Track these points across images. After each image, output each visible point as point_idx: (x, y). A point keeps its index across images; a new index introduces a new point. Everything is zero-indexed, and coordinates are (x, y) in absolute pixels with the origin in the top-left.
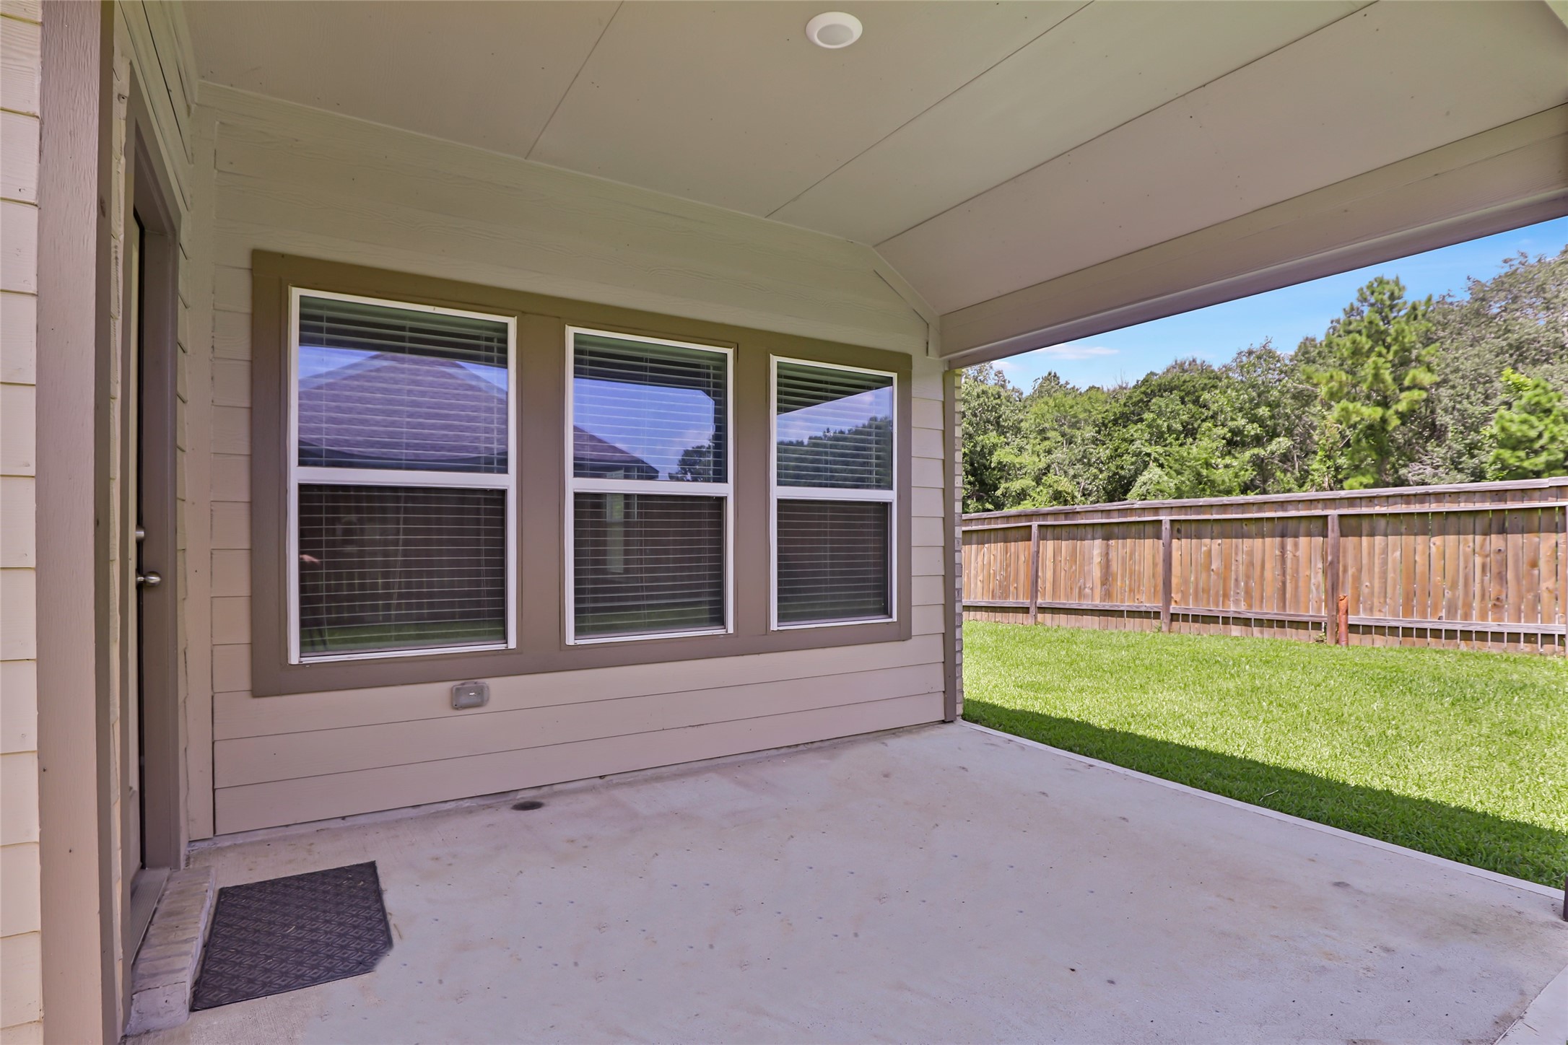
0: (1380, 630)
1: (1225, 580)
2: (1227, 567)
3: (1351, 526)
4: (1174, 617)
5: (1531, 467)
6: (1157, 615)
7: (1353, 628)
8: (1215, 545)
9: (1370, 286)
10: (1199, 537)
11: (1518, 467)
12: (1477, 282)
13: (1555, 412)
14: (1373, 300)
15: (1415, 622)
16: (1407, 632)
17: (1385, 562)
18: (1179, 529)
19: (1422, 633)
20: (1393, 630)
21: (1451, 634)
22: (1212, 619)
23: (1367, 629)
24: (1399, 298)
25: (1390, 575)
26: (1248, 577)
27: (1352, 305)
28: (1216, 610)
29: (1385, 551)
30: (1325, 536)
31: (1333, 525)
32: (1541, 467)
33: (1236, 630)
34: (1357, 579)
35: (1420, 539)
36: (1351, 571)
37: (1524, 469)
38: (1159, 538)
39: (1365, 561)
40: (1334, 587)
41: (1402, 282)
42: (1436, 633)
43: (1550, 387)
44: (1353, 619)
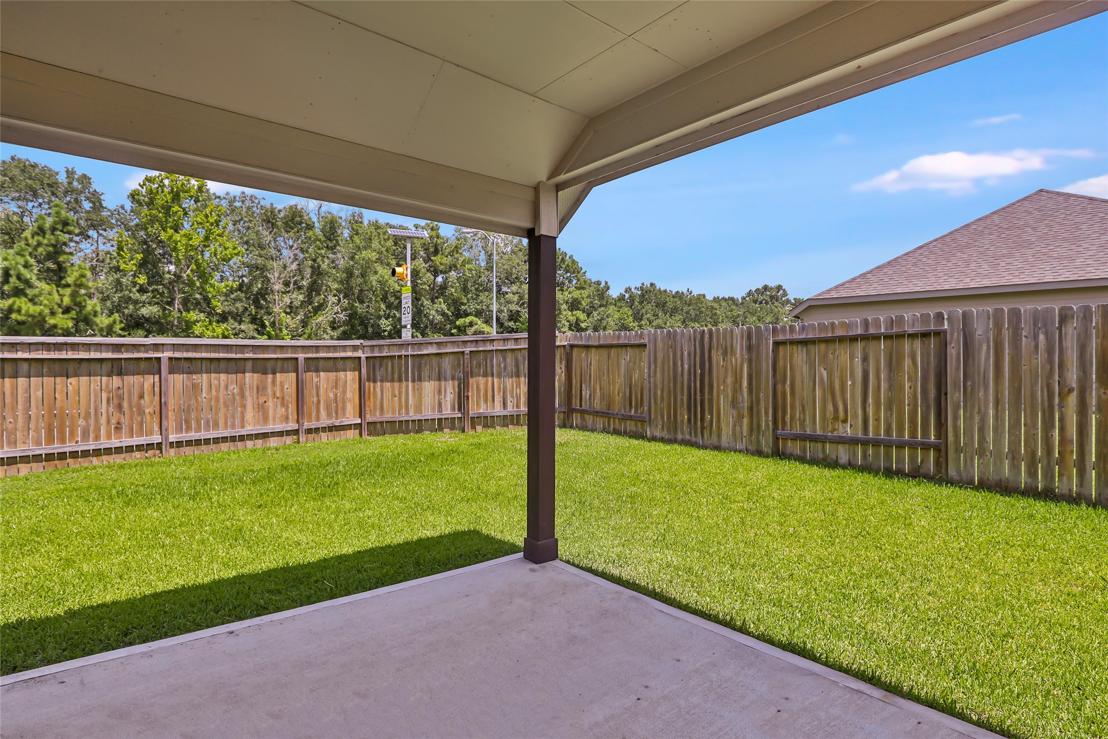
0: (25, 459)
15: (57, 447)
16: (50, 457)
17: (27, 399)
19: (62, 456)
21: (86, 454)
29: (27, 391)
35: (59, 380)
39: (8, 400)
42: (74, 455)
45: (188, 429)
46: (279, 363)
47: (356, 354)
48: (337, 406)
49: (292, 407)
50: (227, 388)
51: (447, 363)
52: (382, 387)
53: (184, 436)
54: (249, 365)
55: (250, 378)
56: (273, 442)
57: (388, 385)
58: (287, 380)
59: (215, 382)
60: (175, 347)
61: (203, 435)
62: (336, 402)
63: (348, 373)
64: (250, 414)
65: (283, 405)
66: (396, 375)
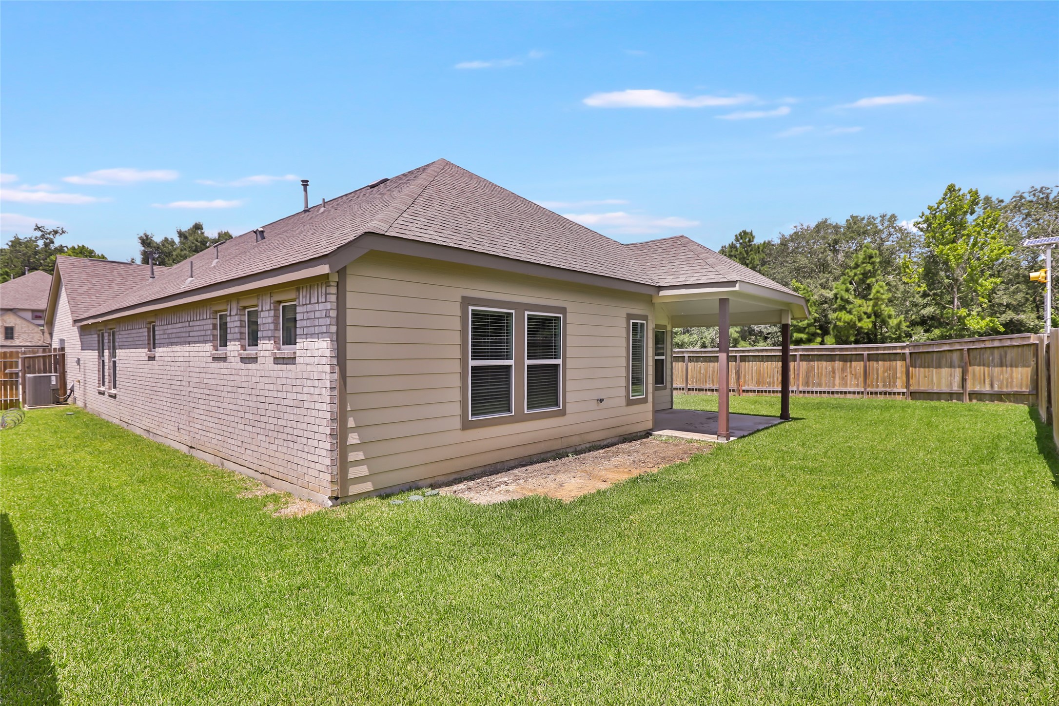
0: (751, 391)
1: (706, 376)
2: (706, 372)
3: (744, 359)
4: (689, 389)
5: (802, 326)
6: (683, 389)
7: (744, 391)
8: (703, 365)
9: (740, 234)
10: (697, 362)
11: (797, 325)
12: (783, 235)
13: (811, 301)
14: (741, 241)
15: (760, 388)
16: (758, 391)
17: (752, 370)
18: (691, 359)
19: (762, 391)
20: (754, 391)
21: (769, 391)
22: (702, 390)
23: (748, 391)
24: (753, 241)
25: (754, 374)
26: (713, 375)
27: (732, 242)
28: (703, 387)
29: (752, 367)
30: (736, 362)
31: (738, 358)
32: (805, 326)
33: (709, 393)
34: (745, 376)
35: (762, 363)
36: (743, 373)
37: (799, 326)
38: (684, 362)
39: (747, 370)
40: (738, 378)
41: (754, 234)
42: (766, 391)
43: (809, 289)
44: (744, 388)
45: (808, 386)
46: (854, 356)
47: (903, 351)
48: (890, 381)
49: (861, 379)
50: (826, 369)
51: (956, 356)
52: (919, 371)
53: (806, 389)
54: (837, 357)
55: (838, 364)
56: (848, 396)
57: (922, 370)
58: (858, 366)
59: (820, 366)
60: (804, 350)
61: (814, 389)
62: (890, 378)
63: (898, 362)
64: (837, 381)
65: (855, 378)
66: (926, 364)
